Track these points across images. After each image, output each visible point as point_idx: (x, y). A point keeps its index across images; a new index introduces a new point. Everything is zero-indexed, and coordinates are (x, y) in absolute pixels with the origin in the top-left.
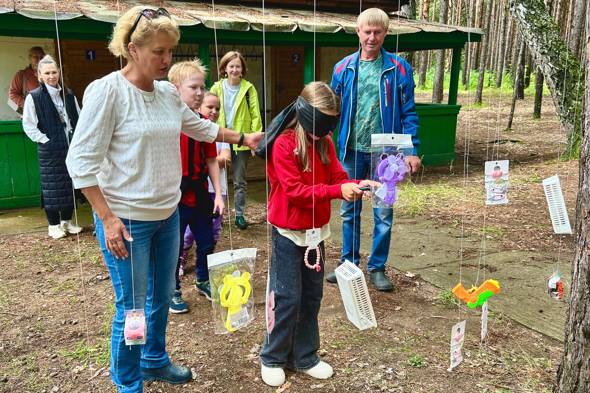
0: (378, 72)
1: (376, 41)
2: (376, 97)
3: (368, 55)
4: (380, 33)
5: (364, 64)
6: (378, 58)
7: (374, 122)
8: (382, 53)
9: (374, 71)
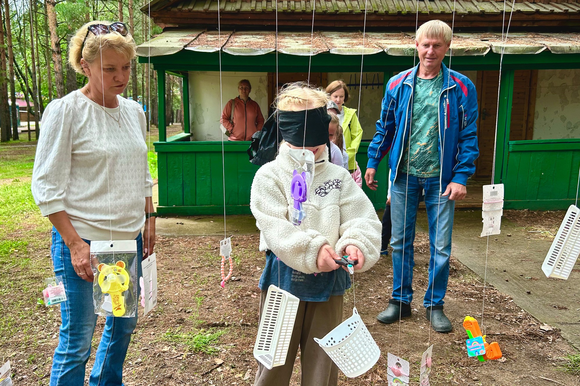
0: (437, 92)
1: (435, 55)
2: (435, 119)
3: (427, 71)
4: (440, 46)
5: (422, 83)
6: (439, 76)
7: (431, 146)
8: (443, 71)
9: (433, 90)
